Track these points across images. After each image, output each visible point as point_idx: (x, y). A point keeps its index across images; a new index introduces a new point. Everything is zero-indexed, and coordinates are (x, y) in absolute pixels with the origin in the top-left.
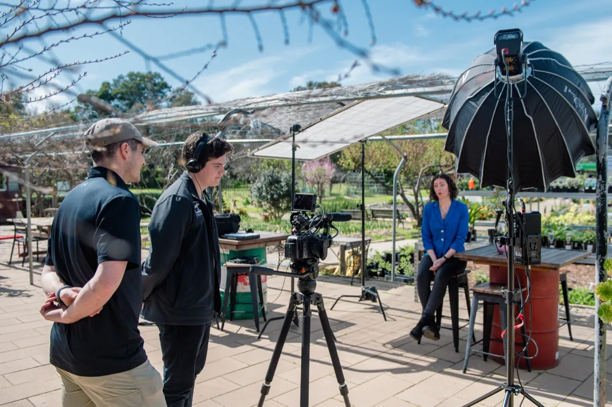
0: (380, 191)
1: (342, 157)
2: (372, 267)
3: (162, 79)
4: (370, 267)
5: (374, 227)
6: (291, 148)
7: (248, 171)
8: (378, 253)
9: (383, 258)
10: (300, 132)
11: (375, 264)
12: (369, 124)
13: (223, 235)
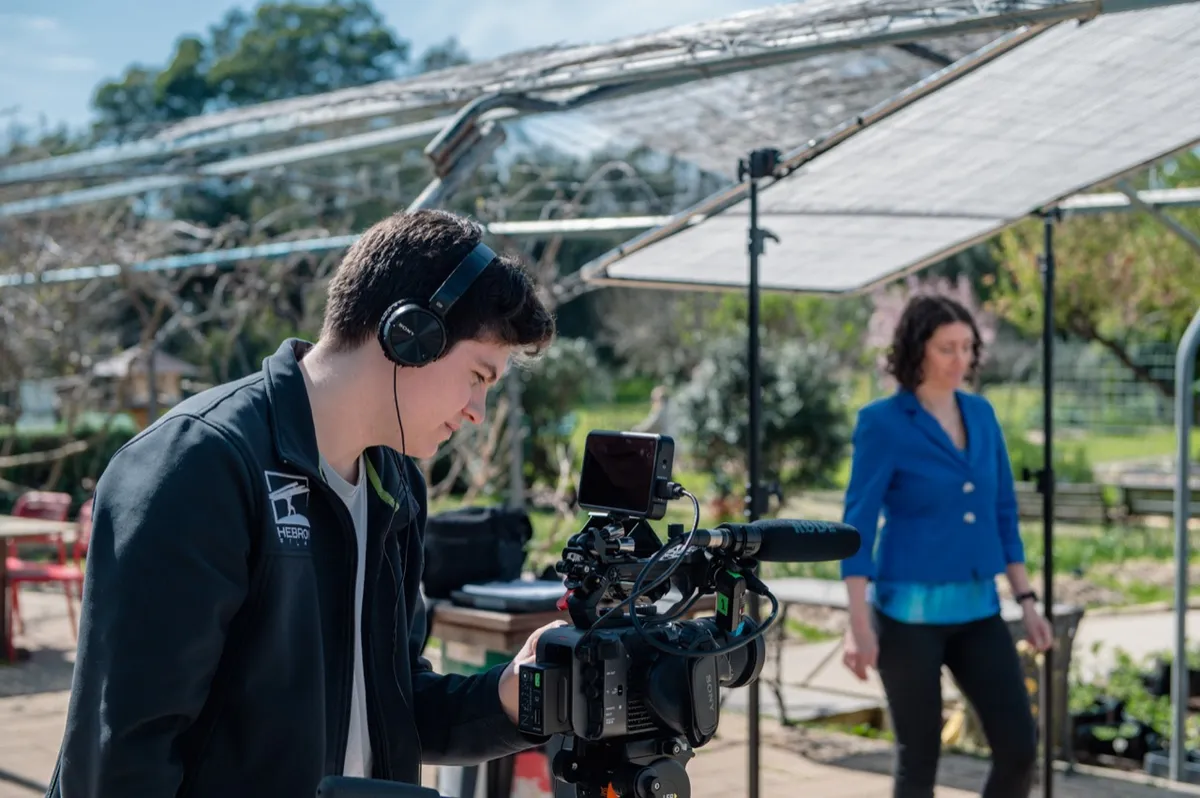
1: (1005, 283)
2: (1101, 719)
3: (377, 20)
4: (1086, 719)
5: (1129, 553)
6: (742, 240)
7: (669, 342)
8: (1125, 659)
9: (1147, 682)
10: (779, 177)
11: (1110, 704)
12: (1042, 134)
13: (459, 588)
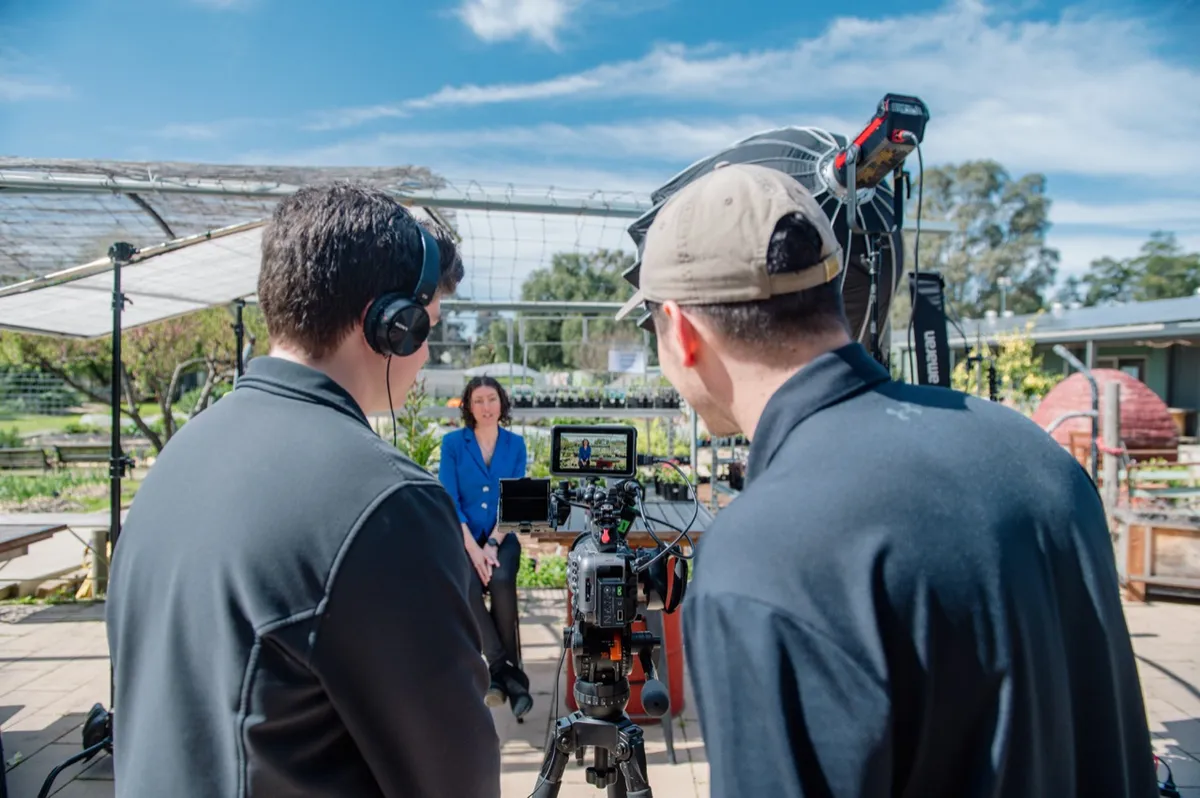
0: (31, 408)
